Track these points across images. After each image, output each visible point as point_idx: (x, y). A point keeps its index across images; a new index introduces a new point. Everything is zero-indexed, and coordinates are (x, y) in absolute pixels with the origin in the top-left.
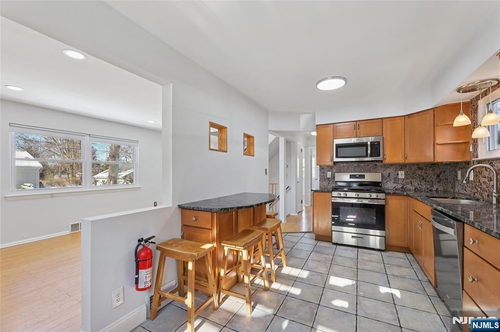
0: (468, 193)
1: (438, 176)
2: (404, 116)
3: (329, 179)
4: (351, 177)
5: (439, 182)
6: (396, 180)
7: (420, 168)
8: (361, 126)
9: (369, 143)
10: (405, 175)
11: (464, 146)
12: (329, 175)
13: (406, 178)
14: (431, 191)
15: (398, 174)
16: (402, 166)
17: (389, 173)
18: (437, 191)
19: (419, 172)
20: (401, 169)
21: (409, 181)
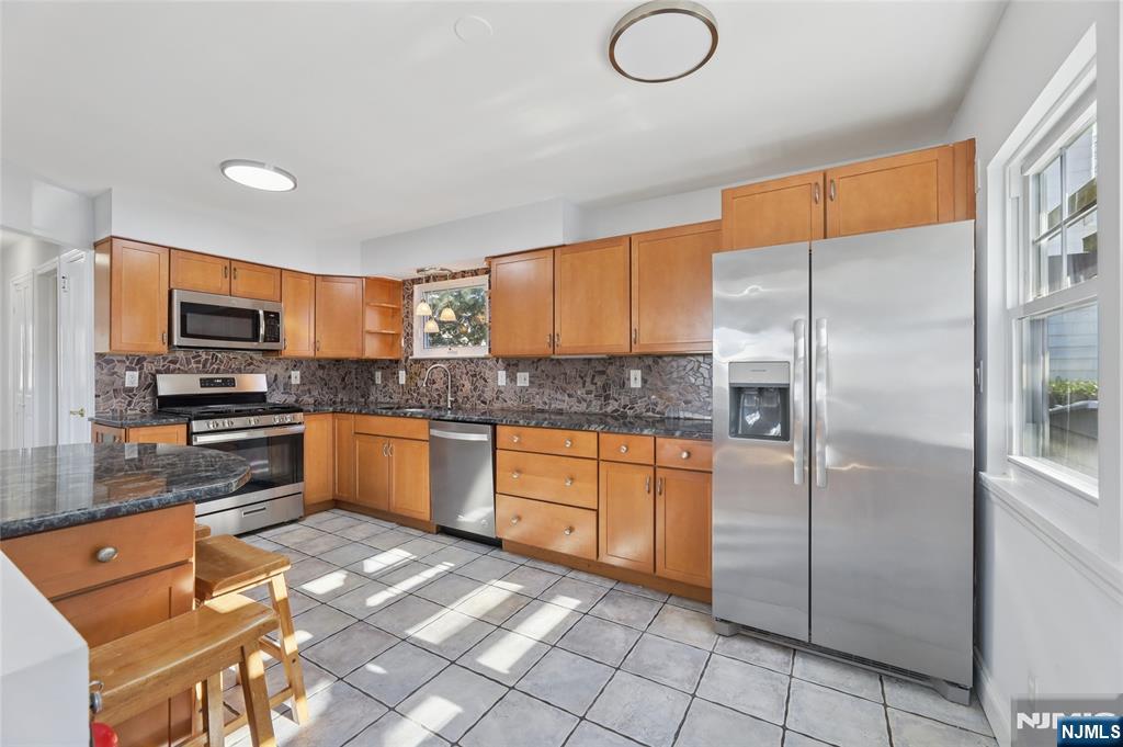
0: (396, 400)
1: (343, 379)
2: (316, 275)
3: (131, 390)
4: (204, 383)
5: (344, 388)
6: (287, 386)
7: (321, 367)
8: (239, 272)
9: (261, 312)
10: (301, 377)
11: (390, 338)
12: (132, 379)
13: (303, 384)
14: (334, 403)
15: (290, 377)
16: (297, 363)
17: (276, 376)
18: (342, 402)
19: (320, 373)
20: (295, 367)
21: (306, 388)
